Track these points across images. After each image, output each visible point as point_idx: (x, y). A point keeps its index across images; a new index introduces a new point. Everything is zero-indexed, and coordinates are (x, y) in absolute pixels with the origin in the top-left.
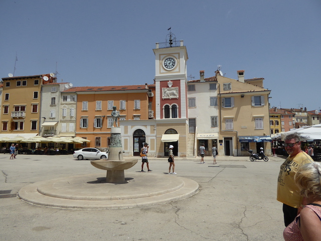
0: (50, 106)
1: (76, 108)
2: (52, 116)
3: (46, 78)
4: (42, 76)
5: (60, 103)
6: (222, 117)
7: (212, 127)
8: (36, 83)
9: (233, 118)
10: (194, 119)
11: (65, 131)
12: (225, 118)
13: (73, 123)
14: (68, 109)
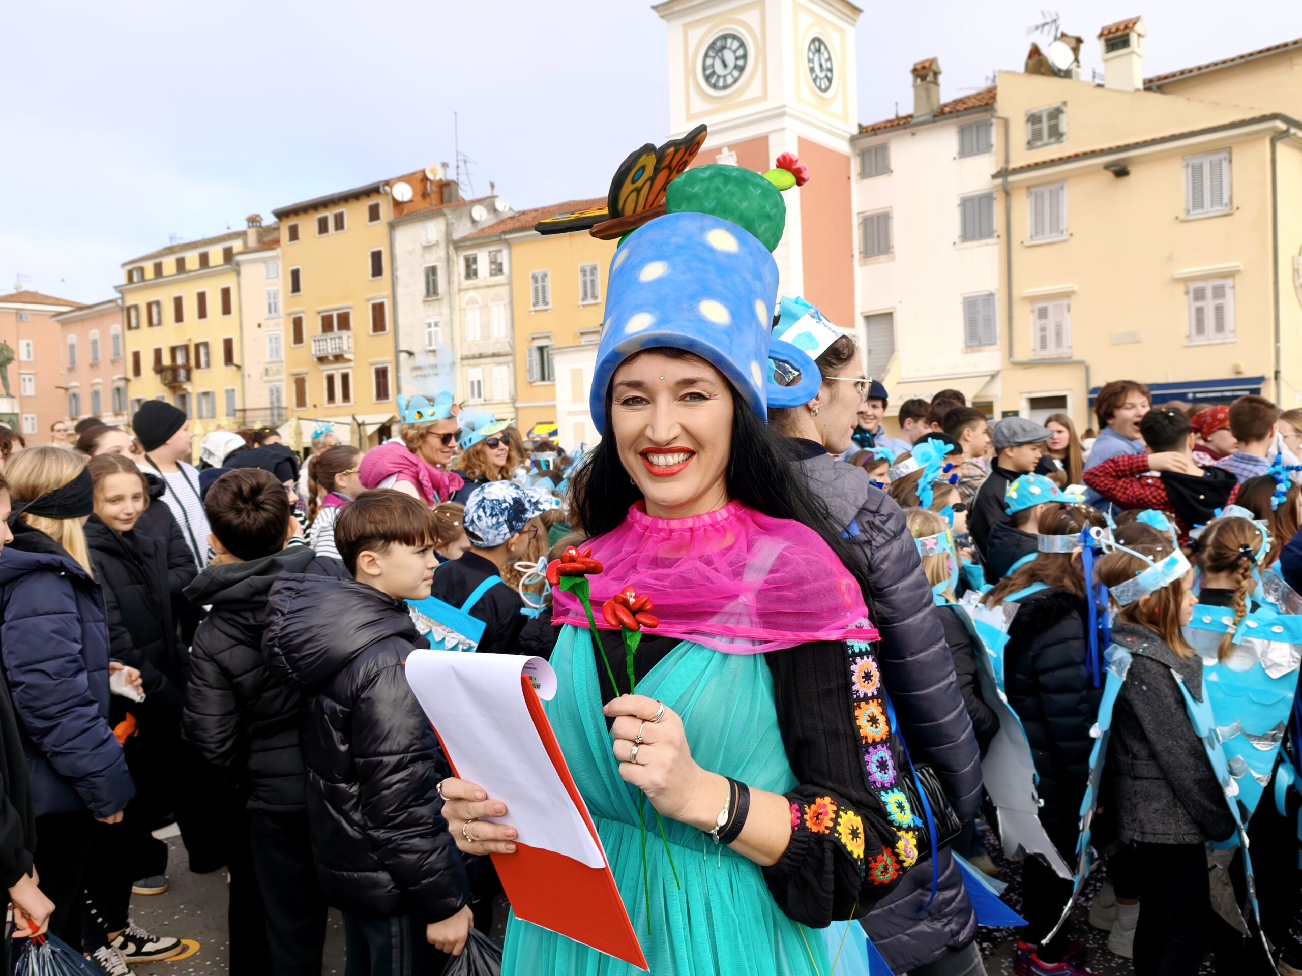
0: (424, 302)
1: (511, 302)
2: (430, 344)
3: (403, 192)
4: (387, 183)
5: (455, 287)
6: (1017, 293)
7: (968, 347)
8: (374, 214)
9: (1068, 295)
10: (889, 315)
11: (481, 401)
12: (1032, 299)
13: (505, 367)
14: (485, 308)
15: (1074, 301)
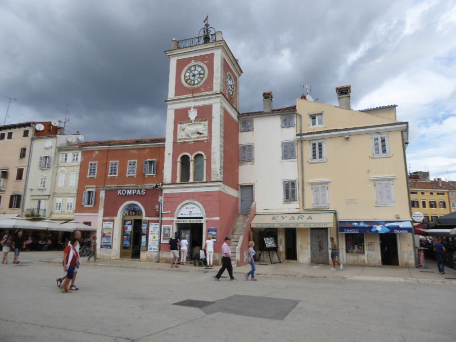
1: (79, 174)
3: (40, 127)
4: (34, 123)
5: (56, 165)
6: (306, 181)
7: (285, 201)
8: (26, 134)
9: (327, 183)
10: (251, 186)
11: (60, 211)
12: (312, 184)
13: (73, 198)
14: (68, 174)
15: (329, 186)
